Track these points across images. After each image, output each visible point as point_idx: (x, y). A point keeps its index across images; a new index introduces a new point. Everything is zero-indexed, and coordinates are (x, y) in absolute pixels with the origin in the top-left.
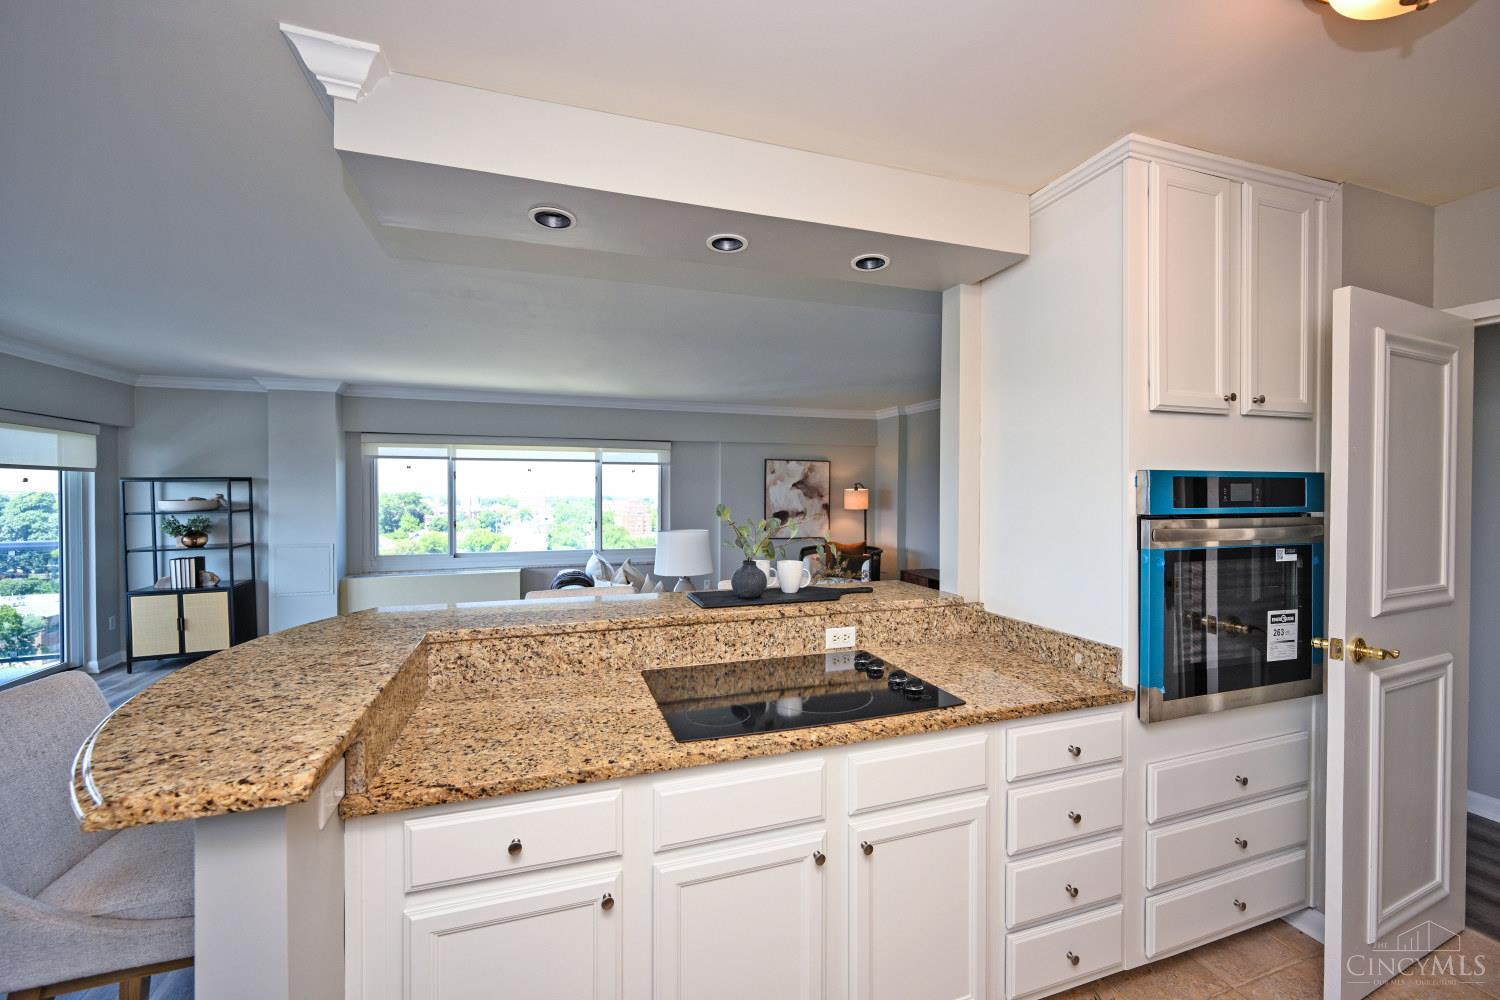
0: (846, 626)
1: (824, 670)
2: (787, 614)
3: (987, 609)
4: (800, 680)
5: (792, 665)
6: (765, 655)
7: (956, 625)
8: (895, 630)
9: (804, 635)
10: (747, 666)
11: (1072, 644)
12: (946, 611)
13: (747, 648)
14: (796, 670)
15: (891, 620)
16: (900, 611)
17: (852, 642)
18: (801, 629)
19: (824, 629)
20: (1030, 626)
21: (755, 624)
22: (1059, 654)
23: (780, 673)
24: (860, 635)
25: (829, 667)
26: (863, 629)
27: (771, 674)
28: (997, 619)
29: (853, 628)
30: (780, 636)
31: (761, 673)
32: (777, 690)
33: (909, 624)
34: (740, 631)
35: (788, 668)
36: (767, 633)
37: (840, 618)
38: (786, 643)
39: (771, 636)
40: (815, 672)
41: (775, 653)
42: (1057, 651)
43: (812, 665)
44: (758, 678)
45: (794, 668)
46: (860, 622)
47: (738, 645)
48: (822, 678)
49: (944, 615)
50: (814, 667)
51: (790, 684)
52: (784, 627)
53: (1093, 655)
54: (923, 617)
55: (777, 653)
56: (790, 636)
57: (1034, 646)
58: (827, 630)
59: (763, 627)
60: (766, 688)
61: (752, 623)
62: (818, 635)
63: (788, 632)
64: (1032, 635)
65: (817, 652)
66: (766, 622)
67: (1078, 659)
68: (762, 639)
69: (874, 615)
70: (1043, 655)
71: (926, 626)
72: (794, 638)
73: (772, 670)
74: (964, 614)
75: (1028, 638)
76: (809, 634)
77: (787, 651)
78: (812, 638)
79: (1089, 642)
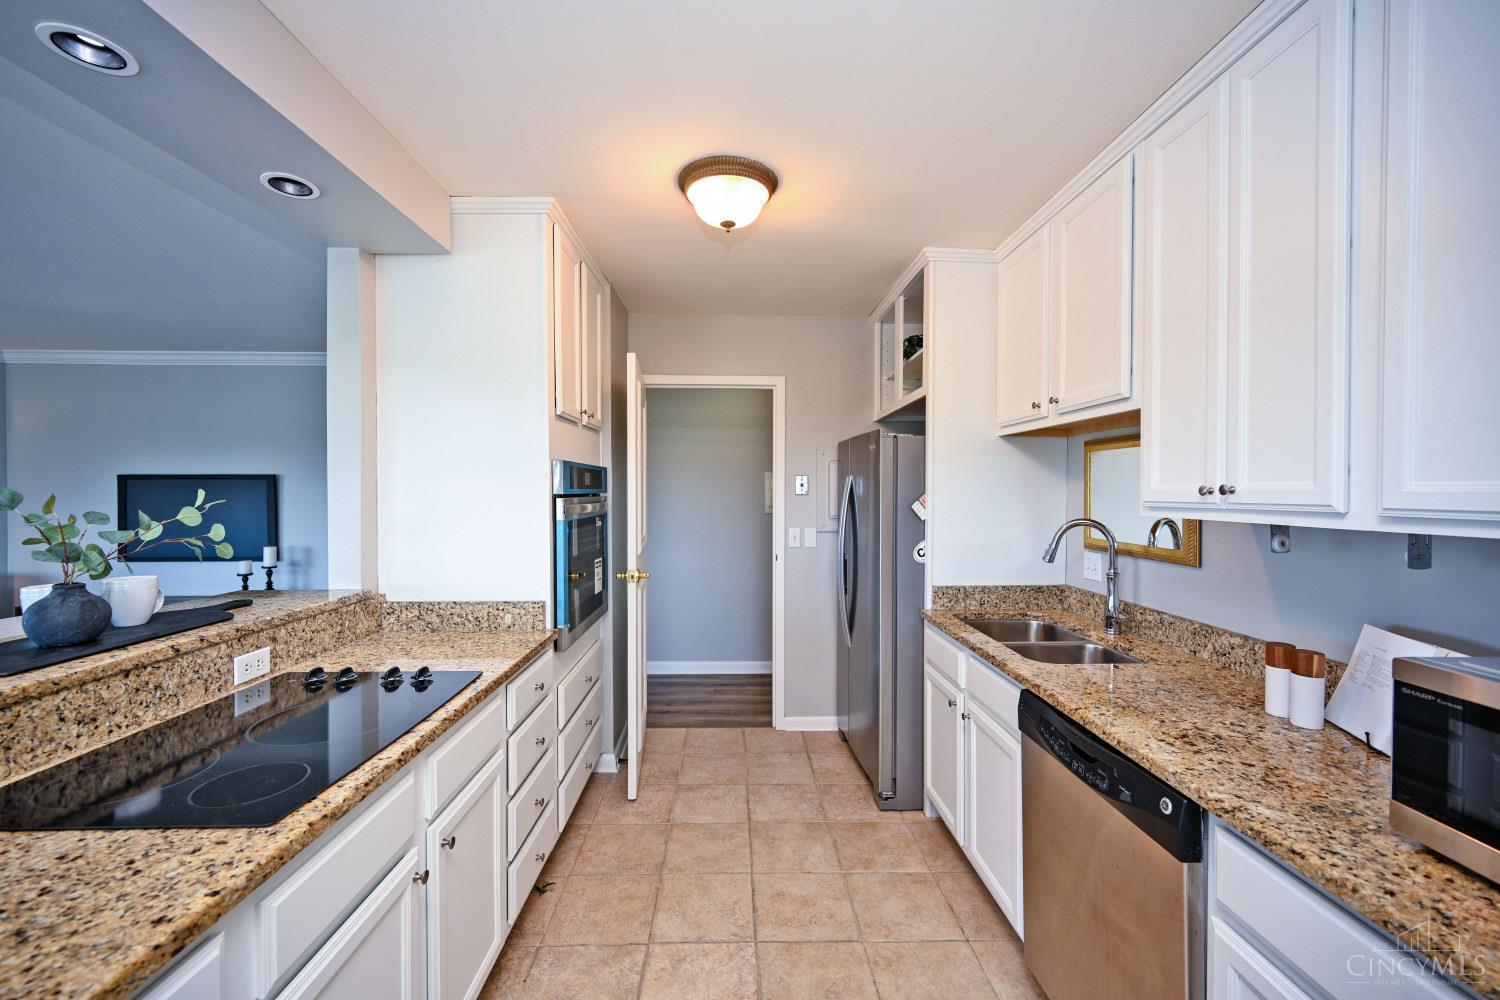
0: (258, 648)
1: (232, 716)
2: (183, 650)
3: (389, 599)
4: (201, 740)
5: (190, 722)
6: (149, 721)
7: (365, 622)
8: (311, 640)
9: (205, 673)
10: (118, 747)
11: (501, 608)
12: (357, 608)
13: (118, 718)
14: (196, 728)
15: (307, 629)
16: (315, 617)
17: (266, 668)
18: (201, 666)
19: (231, 658)
20: (455, 603)
21: (132, 677)
22: (488, 620)
23: (174, 738)
24: (274, 656)
25: (239, 710)
26: (278, 648)
27: (158, 746)
28: (409, 606)
29: (268, 648)
30: (171, 684)
31: (143, 750)
32: (168, 767)
33: (324, 630)
34: (105, 694)
35: (184, 728)
36: (151, 686)
37: (251, 640)
38: (180, 692)
39: (156, 688)
40: (220, 722)
41: (163, 713)
42: (486, 618)
43: (216, 713)
44: (138, 759)
45: (191, 726)
46: (274, 640)
47: (101, 719)
48: (230, 727)
49: (355, 613)
50: (219, 716)
51: (187, 750)
52: (177, 670)
53: (523, 612)
54: (336, 619)
55: (167, 713)
56: (186, 680)
57: (459, 620)
58: (236, 660)
59: (144, 677)
60: (150, 770)
61: (127, 676)
62: (224, 669)
63: (182, 675)
64: (457, 610)
65: (224, 694)
66: (149, 669)
67: (508, 619)
68: (142, 696)
69: (289, 627)
70: (470, 626)
71: (339, 629)
72: (191, 682)
73: (159, 739)
74: (371, 608)
75: (452, 614)
76: (212, 670)
77: (182, 705)
78: (216, 675)
79: (519, 602)
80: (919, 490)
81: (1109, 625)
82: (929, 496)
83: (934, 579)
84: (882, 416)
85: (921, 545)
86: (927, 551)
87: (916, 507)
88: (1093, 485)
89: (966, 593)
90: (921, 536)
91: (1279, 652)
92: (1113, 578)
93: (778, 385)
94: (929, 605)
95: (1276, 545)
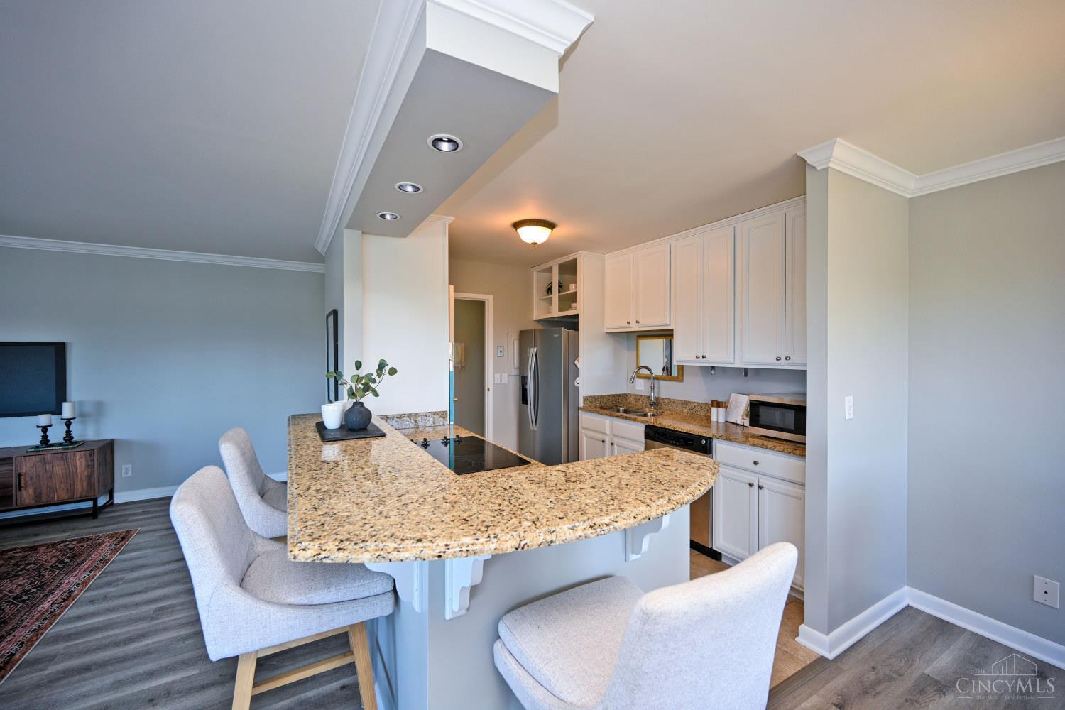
80: (577, 356)
81: (652, 405)
82: (581, 358)
83: (583, 393)
84: (538, 318)
85: (577, 379)
86: (580, 382)
87: (576, 362)
88: (640, 352)
89: (595, 398)
90: (578, 375)
91: (715, 403)
92: (652, 388)
93: (489, 299)
94: (581, 405)
95: (713, 372)
